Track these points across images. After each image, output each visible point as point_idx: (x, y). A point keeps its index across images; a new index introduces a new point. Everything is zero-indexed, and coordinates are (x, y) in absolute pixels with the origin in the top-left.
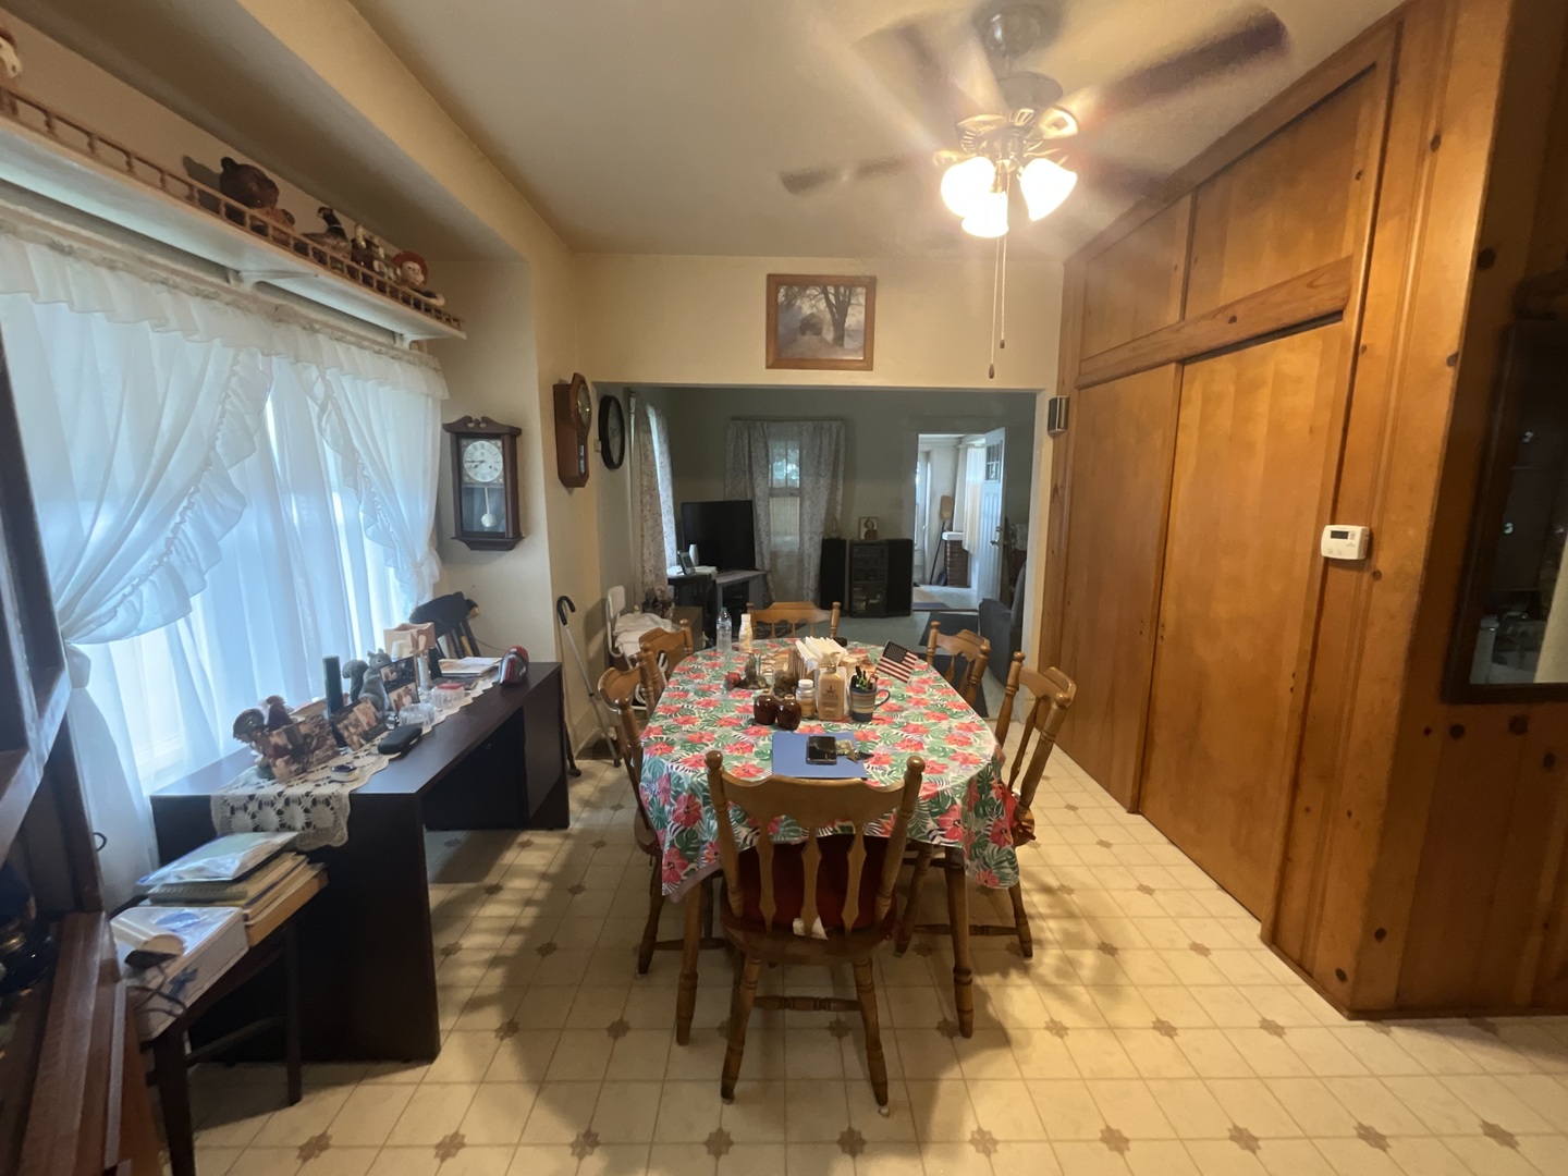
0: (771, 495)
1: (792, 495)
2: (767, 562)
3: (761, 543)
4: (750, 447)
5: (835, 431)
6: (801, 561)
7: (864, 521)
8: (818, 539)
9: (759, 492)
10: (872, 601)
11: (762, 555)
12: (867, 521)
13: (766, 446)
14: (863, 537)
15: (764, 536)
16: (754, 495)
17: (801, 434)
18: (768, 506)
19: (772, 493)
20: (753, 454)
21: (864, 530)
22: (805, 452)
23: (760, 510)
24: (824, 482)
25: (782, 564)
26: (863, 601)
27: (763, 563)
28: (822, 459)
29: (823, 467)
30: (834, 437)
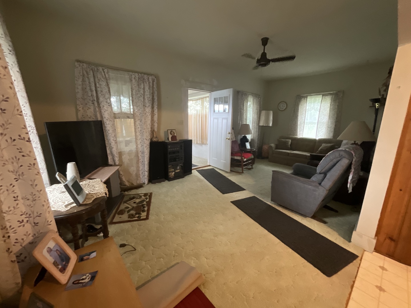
0: (115, 118)
1: (128, 117)
2: (117, 159)
3: (111, 148)
4: (95, 84)
5: (151, 81)
6: (137, 156)
7: (169, 131)
8: (148, 142)
9: (106, 115)
10: (177, 171)
11: (113, 156)
12: (171, 131)
13: (108, 85)
14: (170, 140)
15: (113, 144)
16: (102, 117)
17: (131, 80)
18: (113, 124)
19: (115, 116)
20: (99, 89)
21: (170, 136)
22: (134, 91)
23: (108, 126)
24: (148, 110)
25: (126, 159)
26: (173, 171)
27: (114, 161)
28: (146, 98)
29: (147, 101)
30: (151, 85)
